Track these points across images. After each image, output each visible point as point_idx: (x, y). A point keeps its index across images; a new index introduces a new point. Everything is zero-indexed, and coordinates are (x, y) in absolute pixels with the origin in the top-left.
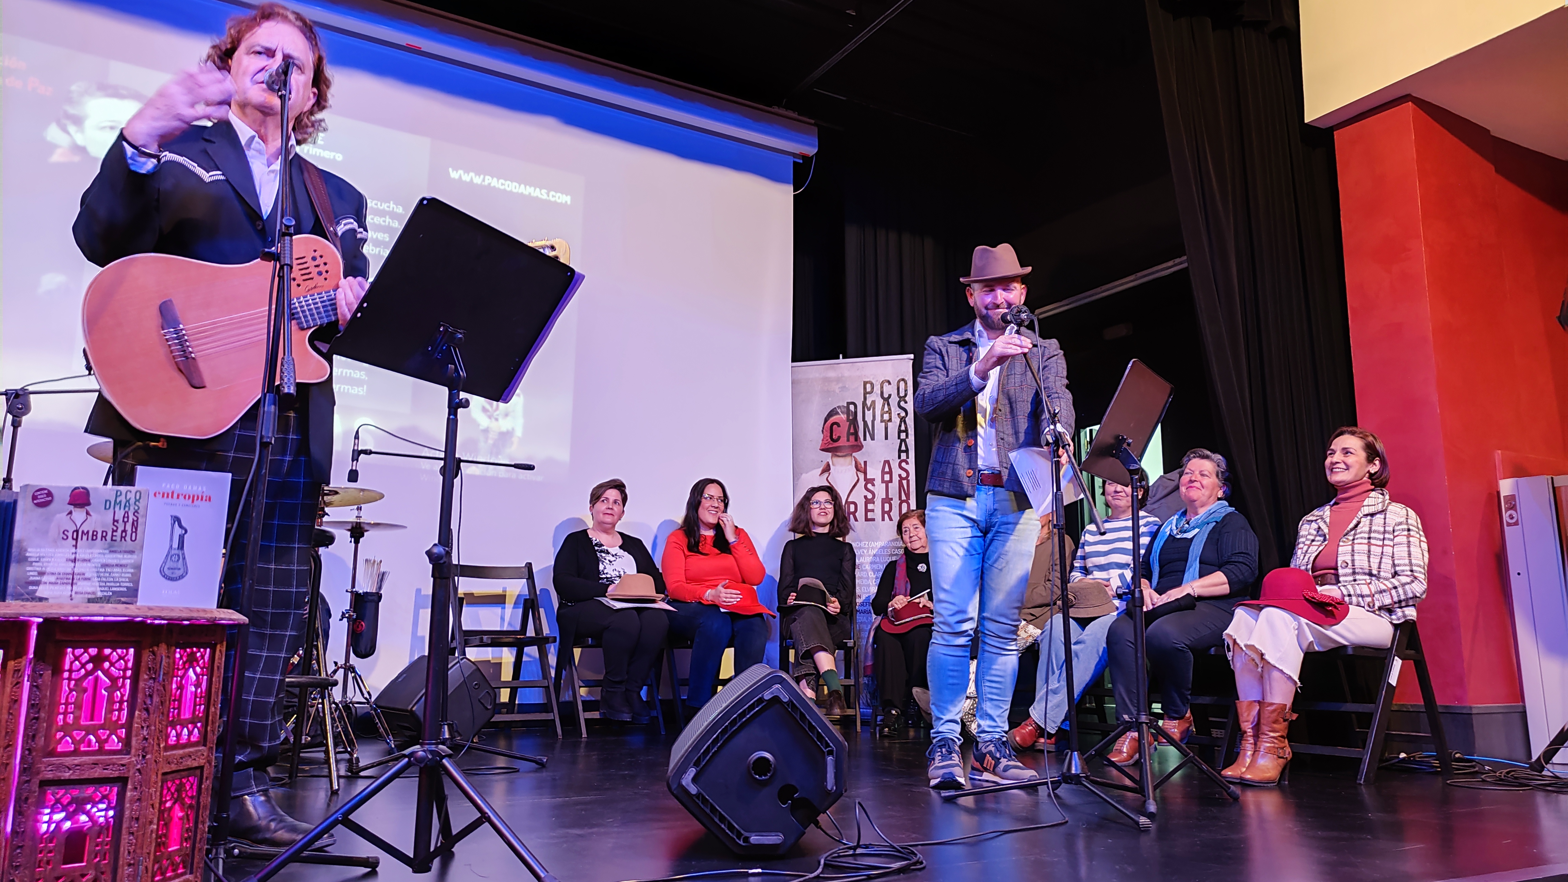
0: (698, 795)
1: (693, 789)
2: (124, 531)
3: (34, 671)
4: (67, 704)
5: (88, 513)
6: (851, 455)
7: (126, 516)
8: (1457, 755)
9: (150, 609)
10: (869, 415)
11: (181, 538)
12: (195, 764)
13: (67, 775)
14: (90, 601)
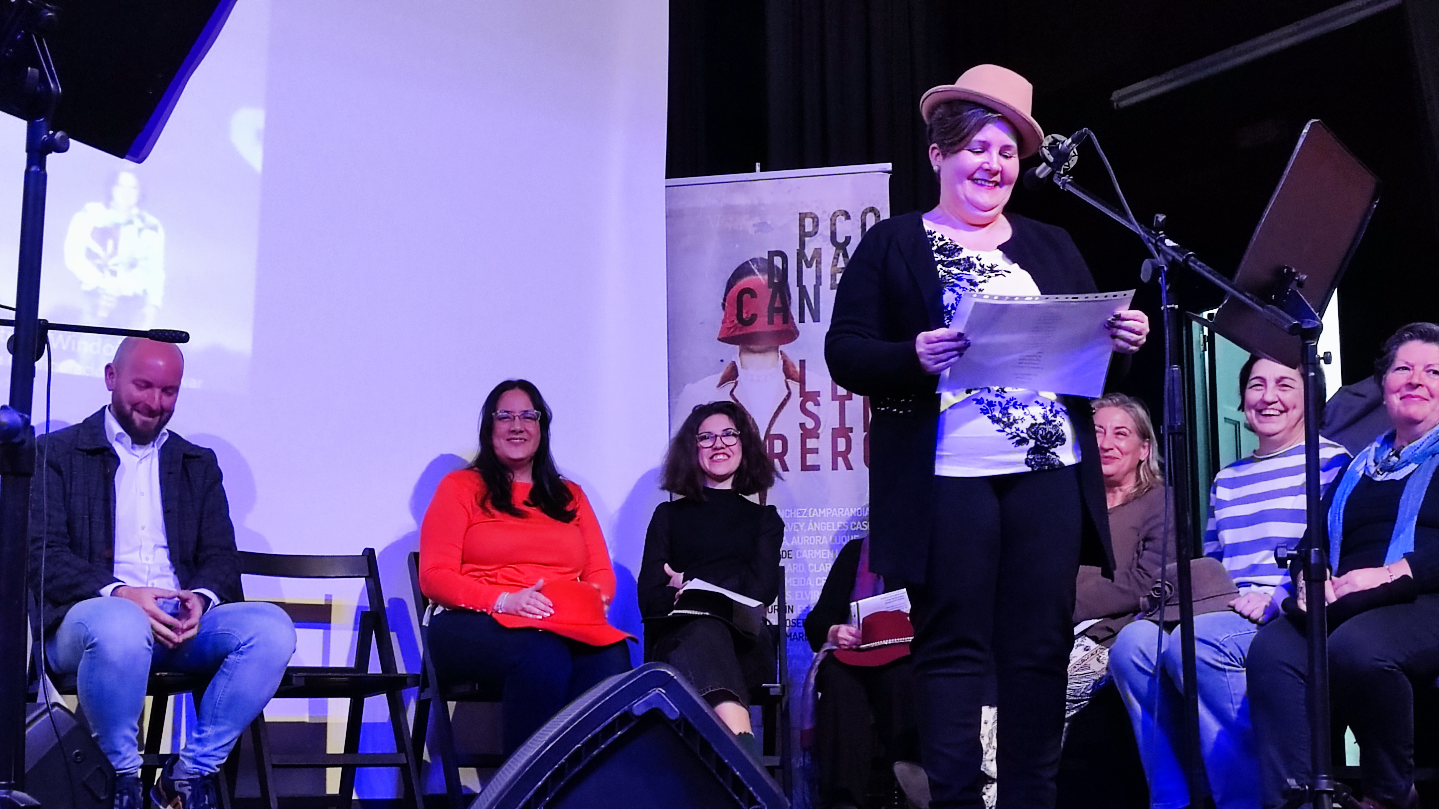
6: (776, 349)
10: (809, 276)
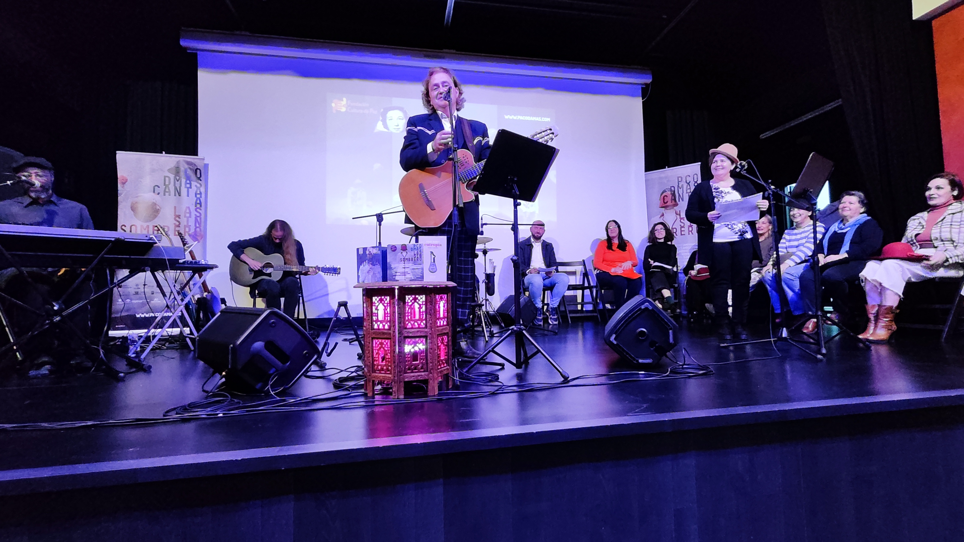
0: (617, 344)
1: (615, 342)
2: (418, 258)
3: (398, 303)
4: (408, 313)
5: (407, 253)
6: (673, 208)
7: (418, 253)
9: (428, 282)
10: (681, 191)
11: (434, 258)
12: (446, 332)
13: (411, 335)
14: (410, 280)
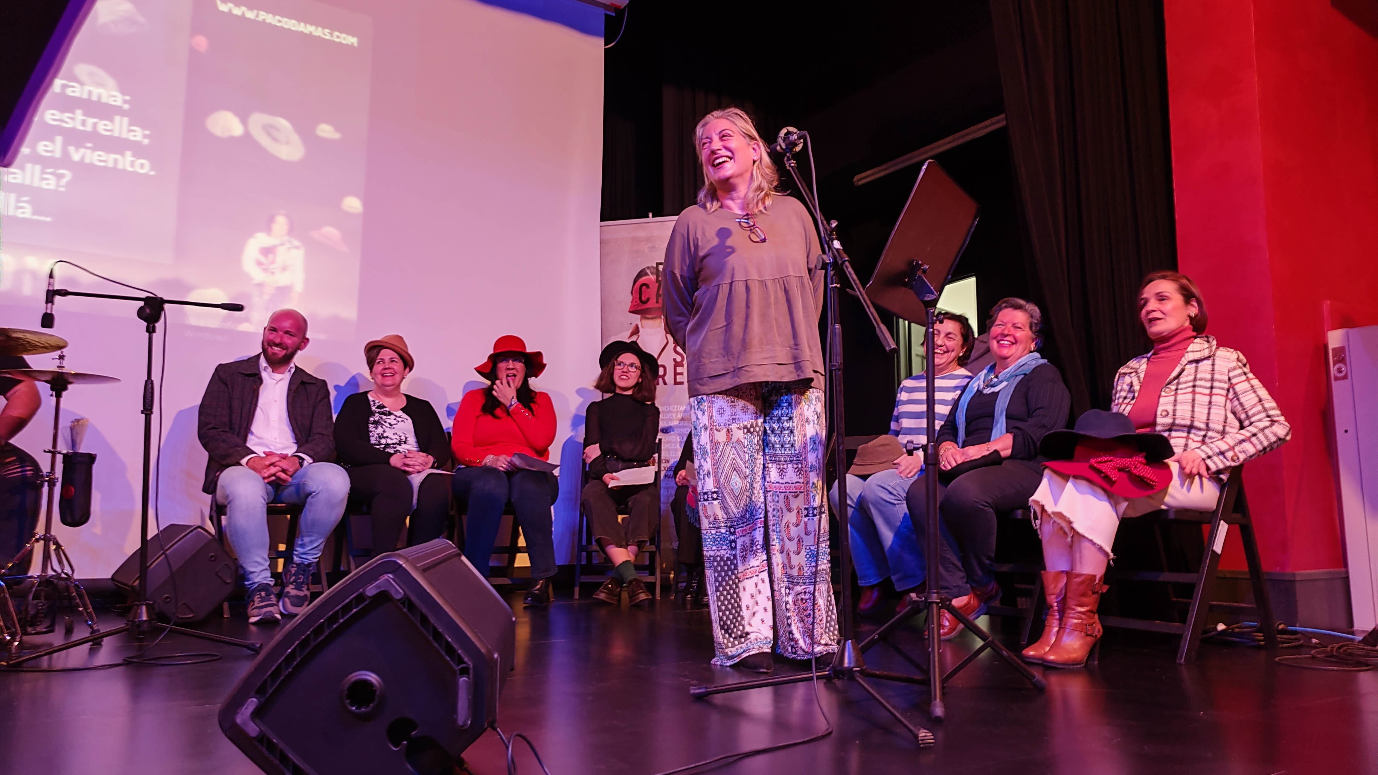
0: (261, 735)
1: (253, 730)
8: (1281, 627)
